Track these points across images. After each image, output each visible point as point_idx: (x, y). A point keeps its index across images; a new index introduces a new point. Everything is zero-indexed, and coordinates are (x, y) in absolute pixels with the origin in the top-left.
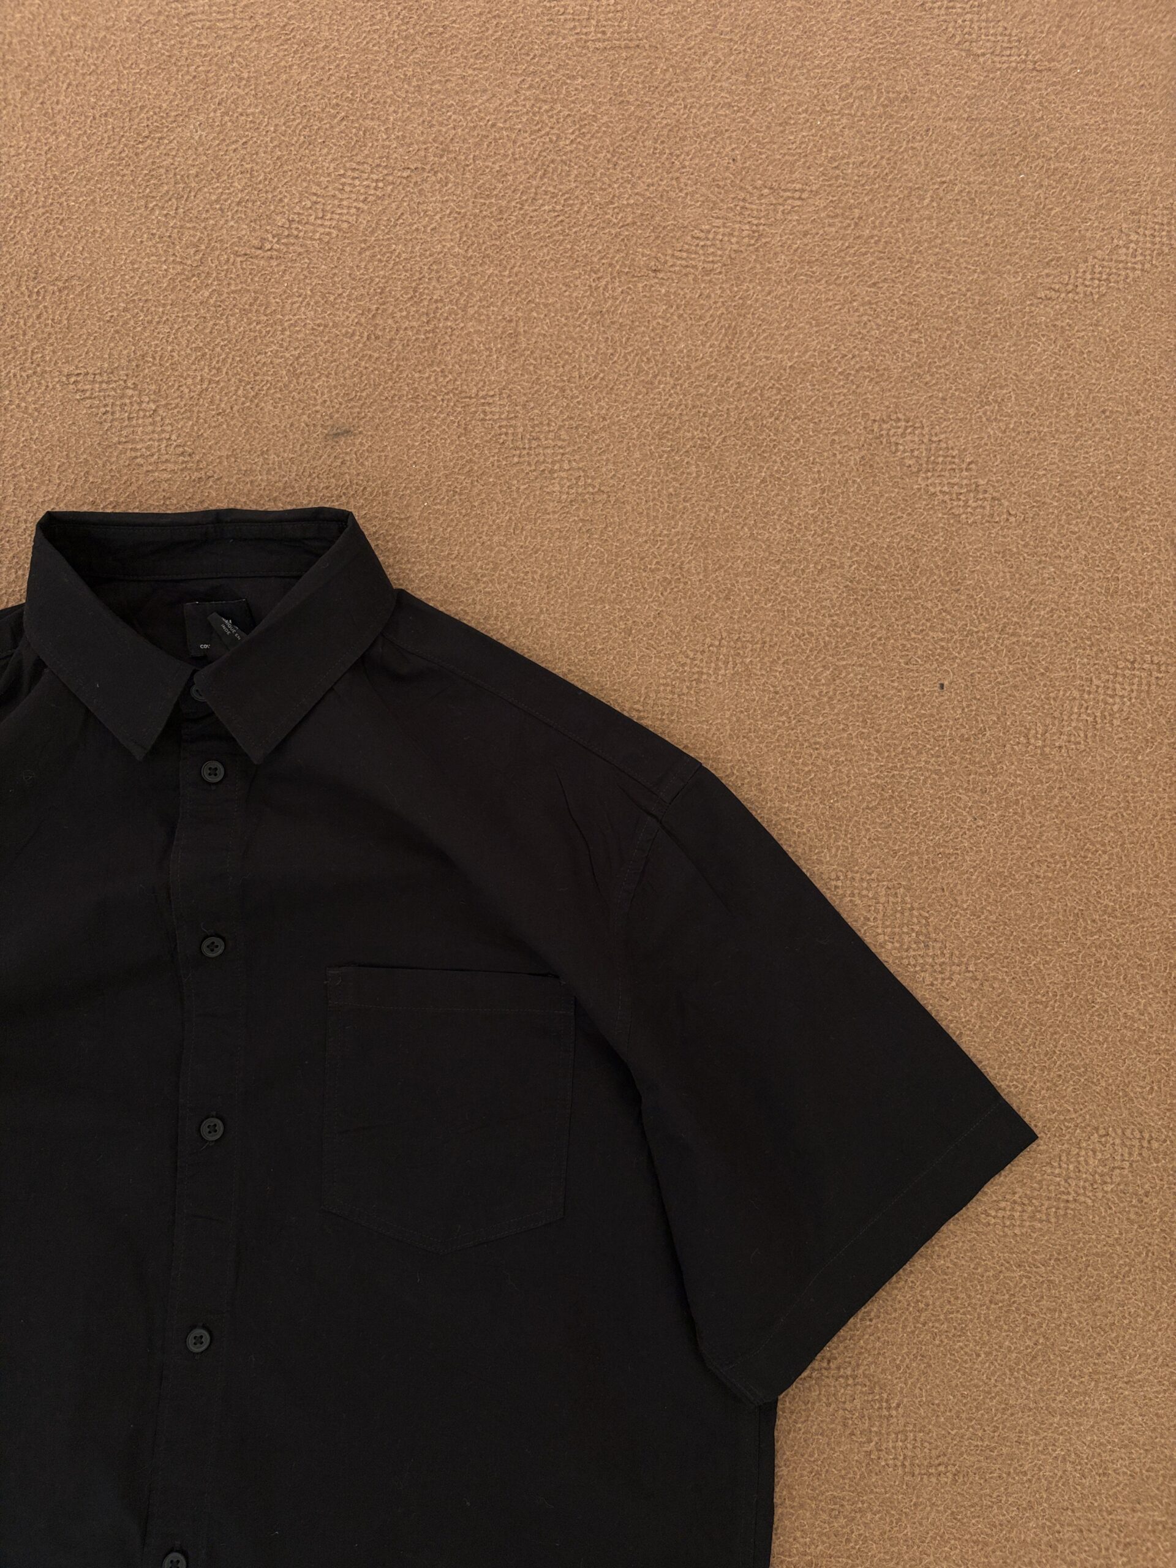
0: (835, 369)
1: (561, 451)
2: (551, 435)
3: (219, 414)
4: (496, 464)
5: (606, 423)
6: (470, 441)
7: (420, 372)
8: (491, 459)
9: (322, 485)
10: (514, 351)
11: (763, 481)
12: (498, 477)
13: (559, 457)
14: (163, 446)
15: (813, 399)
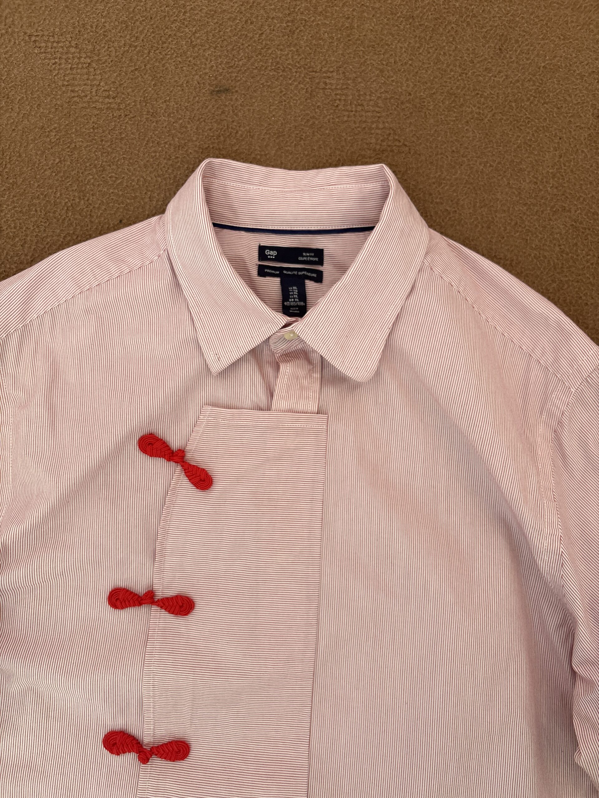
0: (574, 71)
1: (378, 115)
2: (371, 103)
3: (136, 69)
4: (331, 121)
5: (411, 97)
6: (314, 103)
7: (281, 50)
8: (328, 117)
9: (207, 128)
10: (349, 40)
11: (518, 147)
12: (332, 130)
13: (377, 119)
14: (94, 90)
15: (558, 91)
